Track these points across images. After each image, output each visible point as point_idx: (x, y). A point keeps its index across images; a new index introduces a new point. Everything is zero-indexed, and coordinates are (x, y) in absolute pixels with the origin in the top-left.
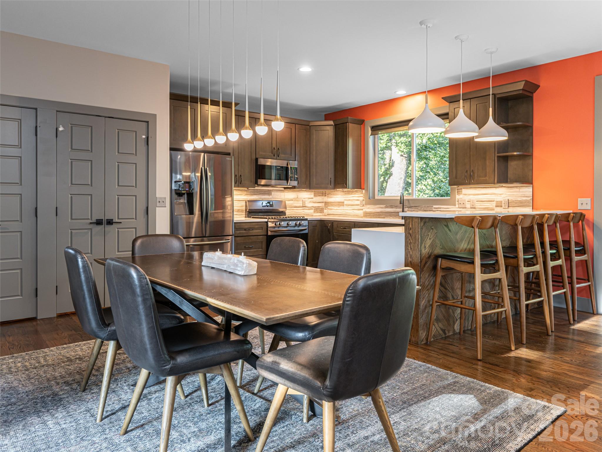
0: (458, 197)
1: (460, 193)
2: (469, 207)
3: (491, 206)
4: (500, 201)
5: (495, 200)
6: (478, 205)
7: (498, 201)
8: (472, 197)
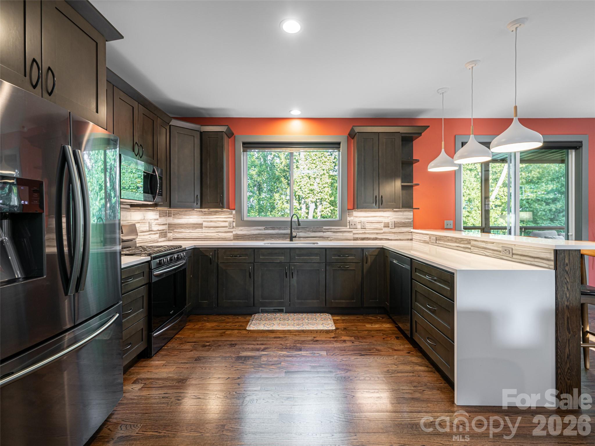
0: (349, 219)
1: (352, 215)
2: (360, 228)
3: (380, 227)
4: (387, 223)
5: (383, 222)
6: (368, 226)
7: (386, 223)
8: (363, 219)
